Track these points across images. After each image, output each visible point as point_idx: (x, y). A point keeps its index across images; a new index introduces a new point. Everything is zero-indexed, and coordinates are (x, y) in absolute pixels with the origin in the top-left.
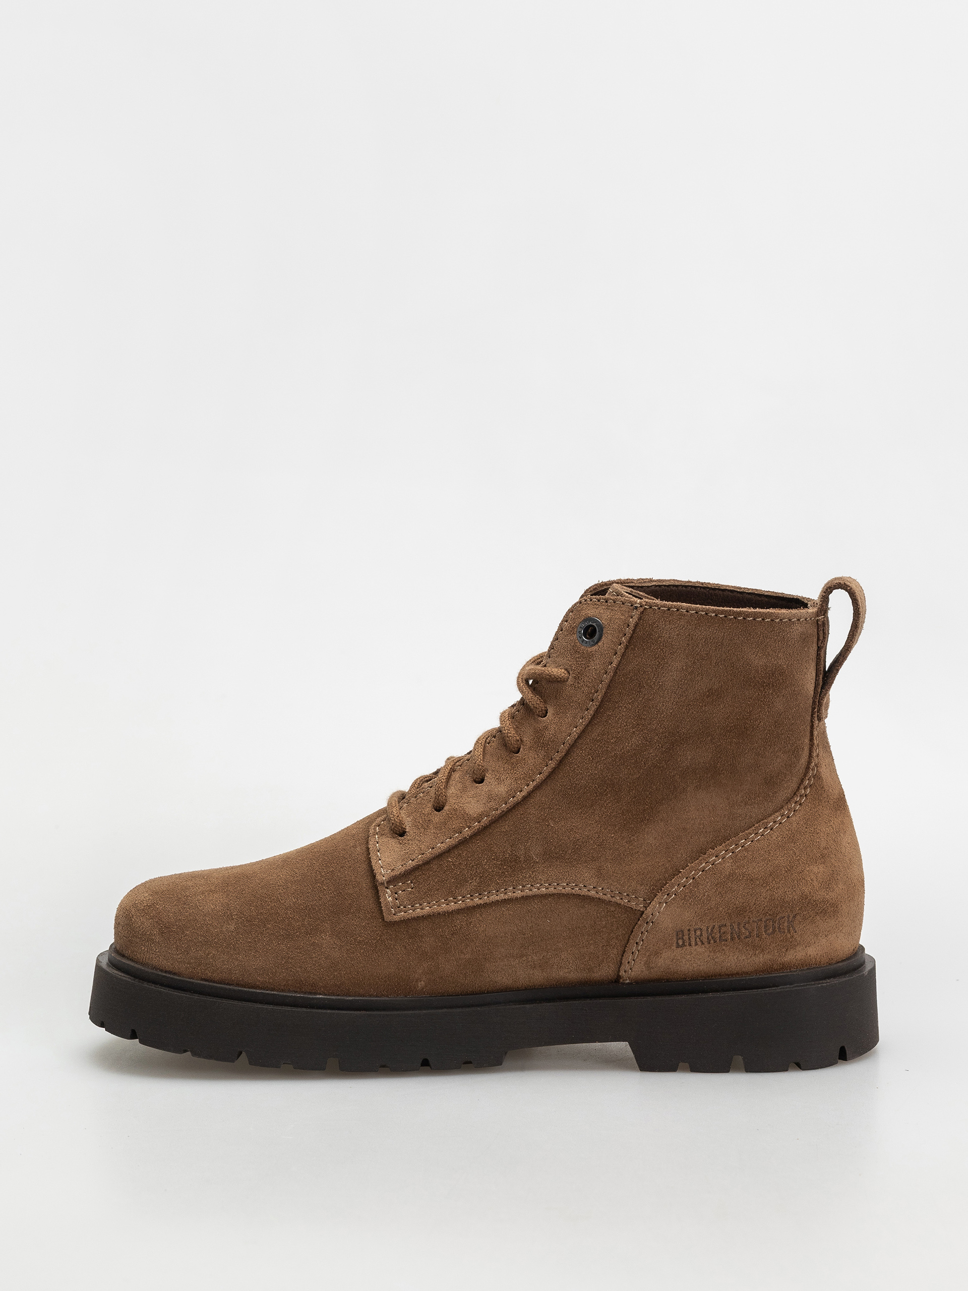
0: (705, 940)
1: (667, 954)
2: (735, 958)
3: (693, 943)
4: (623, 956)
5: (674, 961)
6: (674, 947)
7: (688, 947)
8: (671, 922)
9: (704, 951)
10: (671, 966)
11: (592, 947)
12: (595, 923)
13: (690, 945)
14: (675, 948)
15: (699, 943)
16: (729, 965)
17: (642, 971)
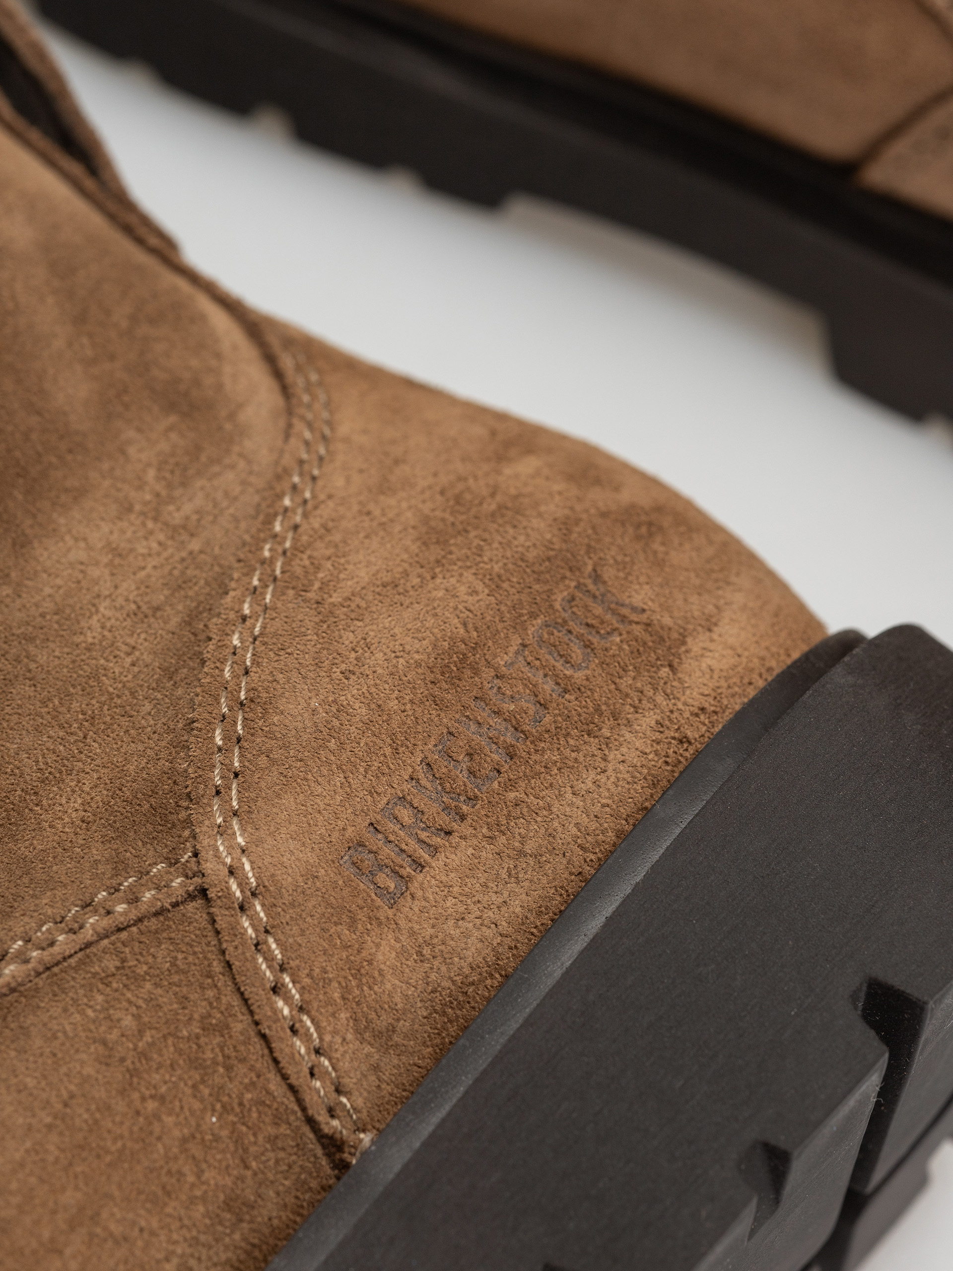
0: (444, 820)
1: (385, 948)
2: (569, 796)
3: (423, 855)
4: (276, 1061)
5: (426, 951)
6: (385, 912)
7: (420, 877)
8: (304, 844)
9: (470, 851)
10: (433, 976)
11: (169, 1120)
12: (104, 1043)
13: (420, 866)
14: (390, 913)
15: (437, 840)
16: (574, 831)
17: (376, 1068)
